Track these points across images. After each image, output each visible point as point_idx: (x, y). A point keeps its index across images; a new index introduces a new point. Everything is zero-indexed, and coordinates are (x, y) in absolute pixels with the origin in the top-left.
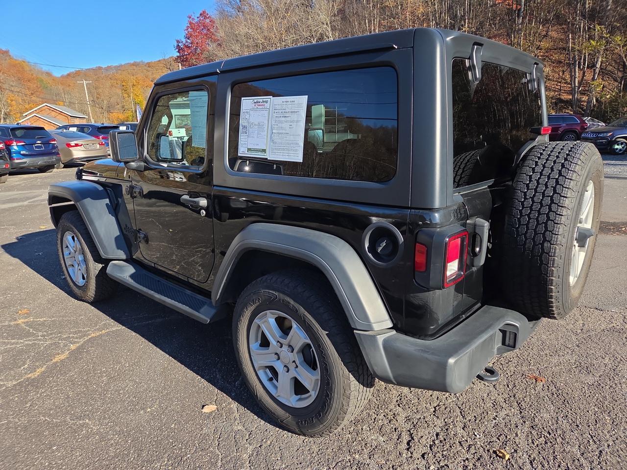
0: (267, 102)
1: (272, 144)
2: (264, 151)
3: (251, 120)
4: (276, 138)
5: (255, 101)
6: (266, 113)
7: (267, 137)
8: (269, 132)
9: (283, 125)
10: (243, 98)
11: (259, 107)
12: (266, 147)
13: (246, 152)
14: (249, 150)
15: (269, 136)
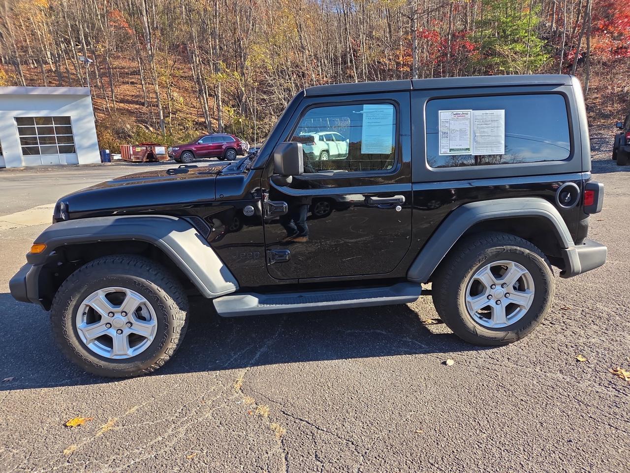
0: (467, 114)
1: (475, 144)
2: (468, 149)
3: (452, 127)
4: (479, 139)
5: (455, 113)
6: (467, 122)
7: (470, 138)
8: (472, 135)
9: (486, 130)
10: (440, 111)
11: (459, 118)
12: (470, 146)
13: (449, 152)
14: (451, 150)
15: (472, 138)
